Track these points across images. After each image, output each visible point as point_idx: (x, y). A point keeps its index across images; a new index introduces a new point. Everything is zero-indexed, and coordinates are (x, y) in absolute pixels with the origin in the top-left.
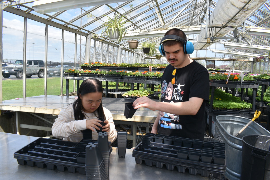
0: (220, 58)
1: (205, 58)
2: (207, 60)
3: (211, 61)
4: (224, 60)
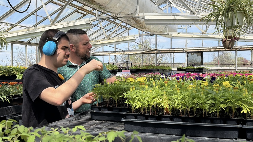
0: (209, 48)
1: (184, 50)
2: (188, 53)
3: (195, 54)
4: (219, 51)
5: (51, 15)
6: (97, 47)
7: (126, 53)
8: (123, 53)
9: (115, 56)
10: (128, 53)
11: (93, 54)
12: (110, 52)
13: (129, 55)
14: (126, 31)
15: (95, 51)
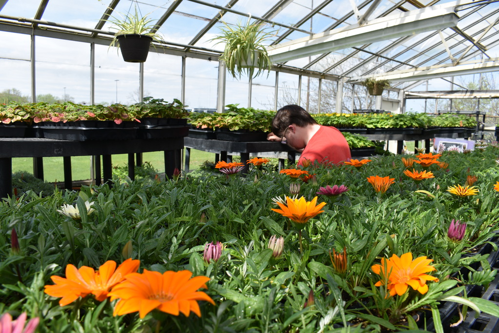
5: (360, 8)
6: (418, 81)
7: (475, 94)
8: (470, 96)
9: (451, 99)
10: (478, 95)
11: (408, 95)
12: (441, 92)
13: (479, 98)
14: (476, 53)
15: (413, 90)
